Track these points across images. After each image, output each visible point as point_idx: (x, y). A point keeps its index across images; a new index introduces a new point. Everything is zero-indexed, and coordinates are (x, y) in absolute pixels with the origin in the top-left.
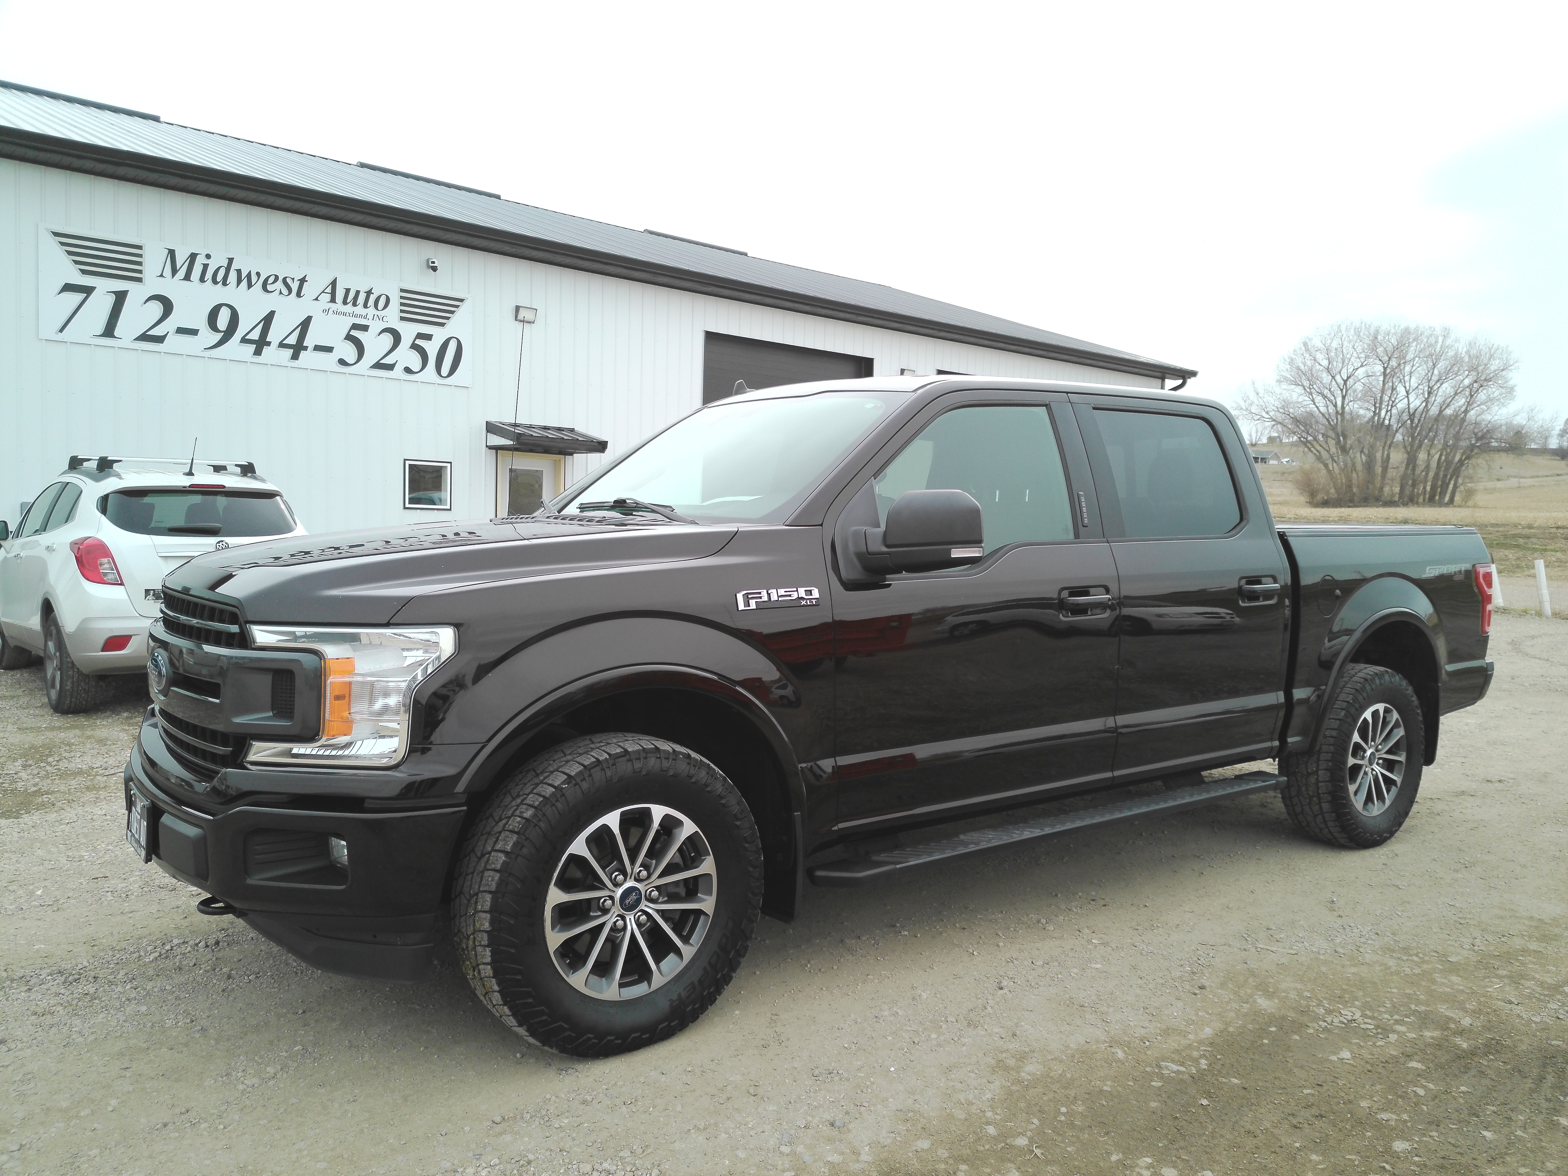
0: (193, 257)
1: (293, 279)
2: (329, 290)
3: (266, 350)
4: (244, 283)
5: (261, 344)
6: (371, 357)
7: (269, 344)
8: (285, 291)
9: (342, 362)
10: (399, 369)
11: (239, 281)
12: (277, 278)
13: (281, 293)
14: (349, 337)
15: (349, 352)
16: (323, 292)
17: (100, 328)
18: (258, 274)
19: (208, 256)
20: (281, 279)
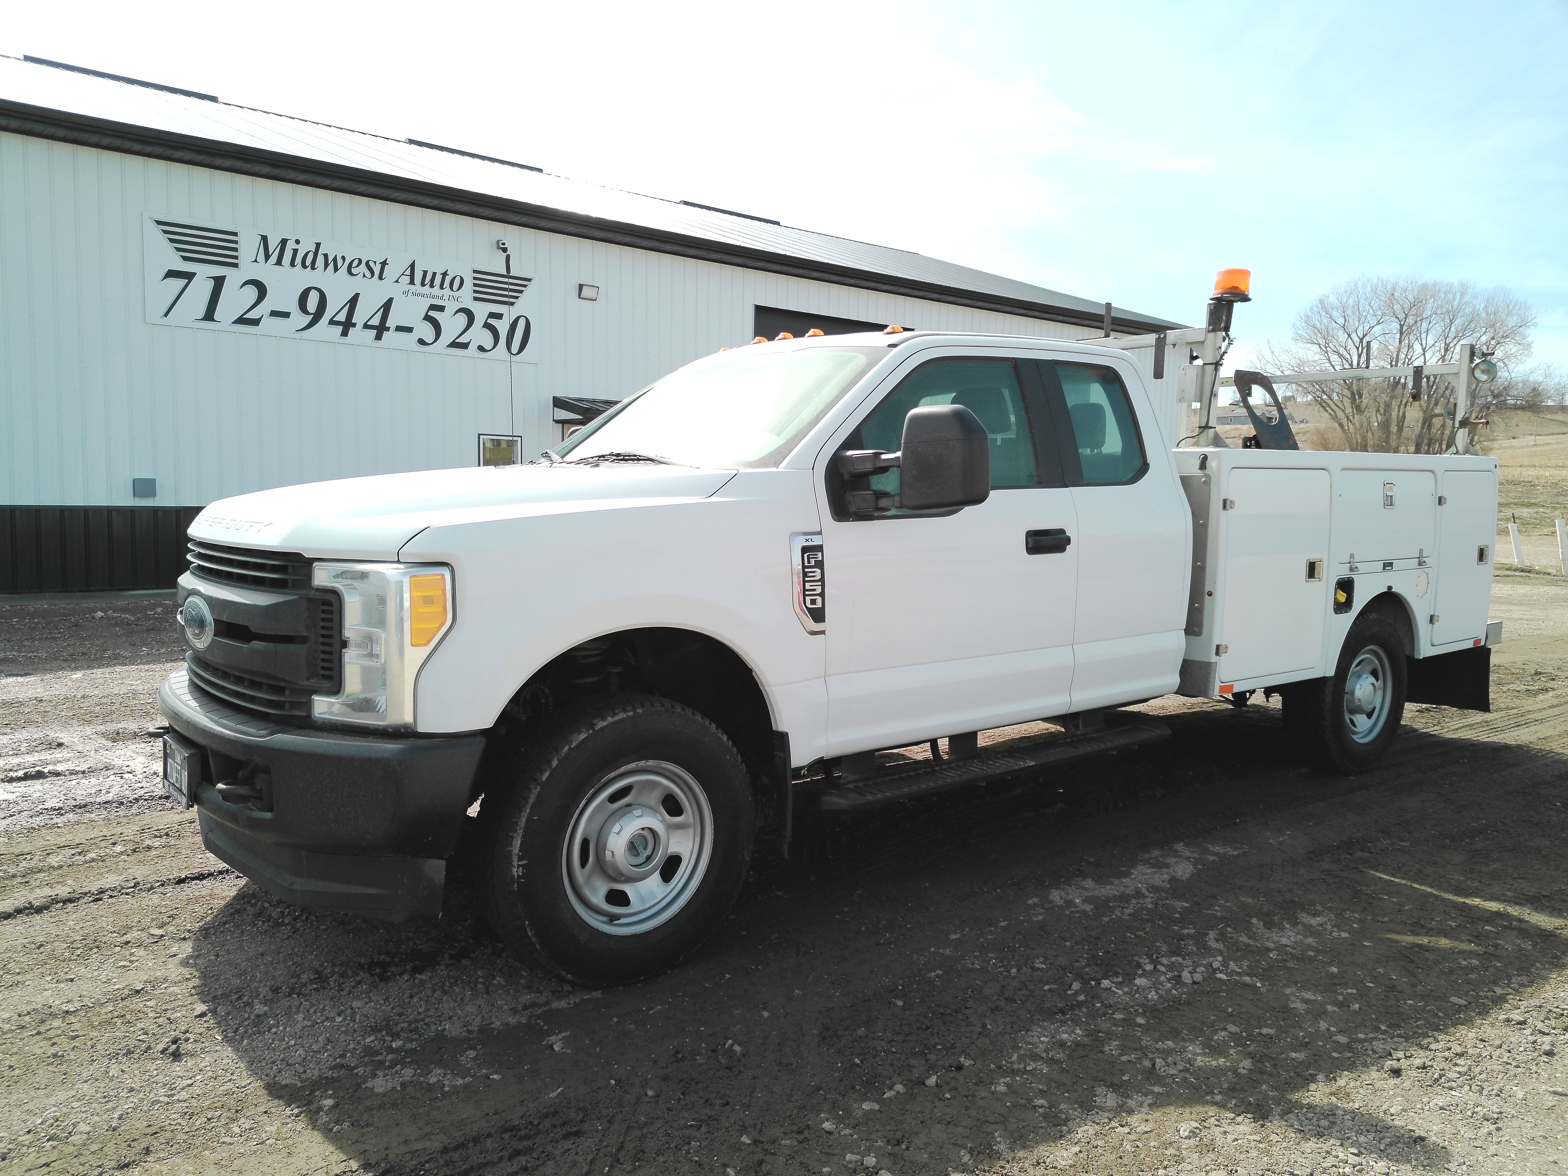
0: (284, 242)
1: (375, 262)
2: (408, 272)
3: (352, 331)
4: (331, 267)
5: (347, 326)
6: (447, 336)
7: (354, 325)
8: (368, 274)
9: (421, 342)
10: (473, 347)
11: (326, 265)
12: (360, 261)
13: (364, 276)
14: (427, 318)
15: (426, 331)
16: (403, 274)
17: (201, 312)
18: (343, 258)
19: (297, 242)
20: (364, 262)
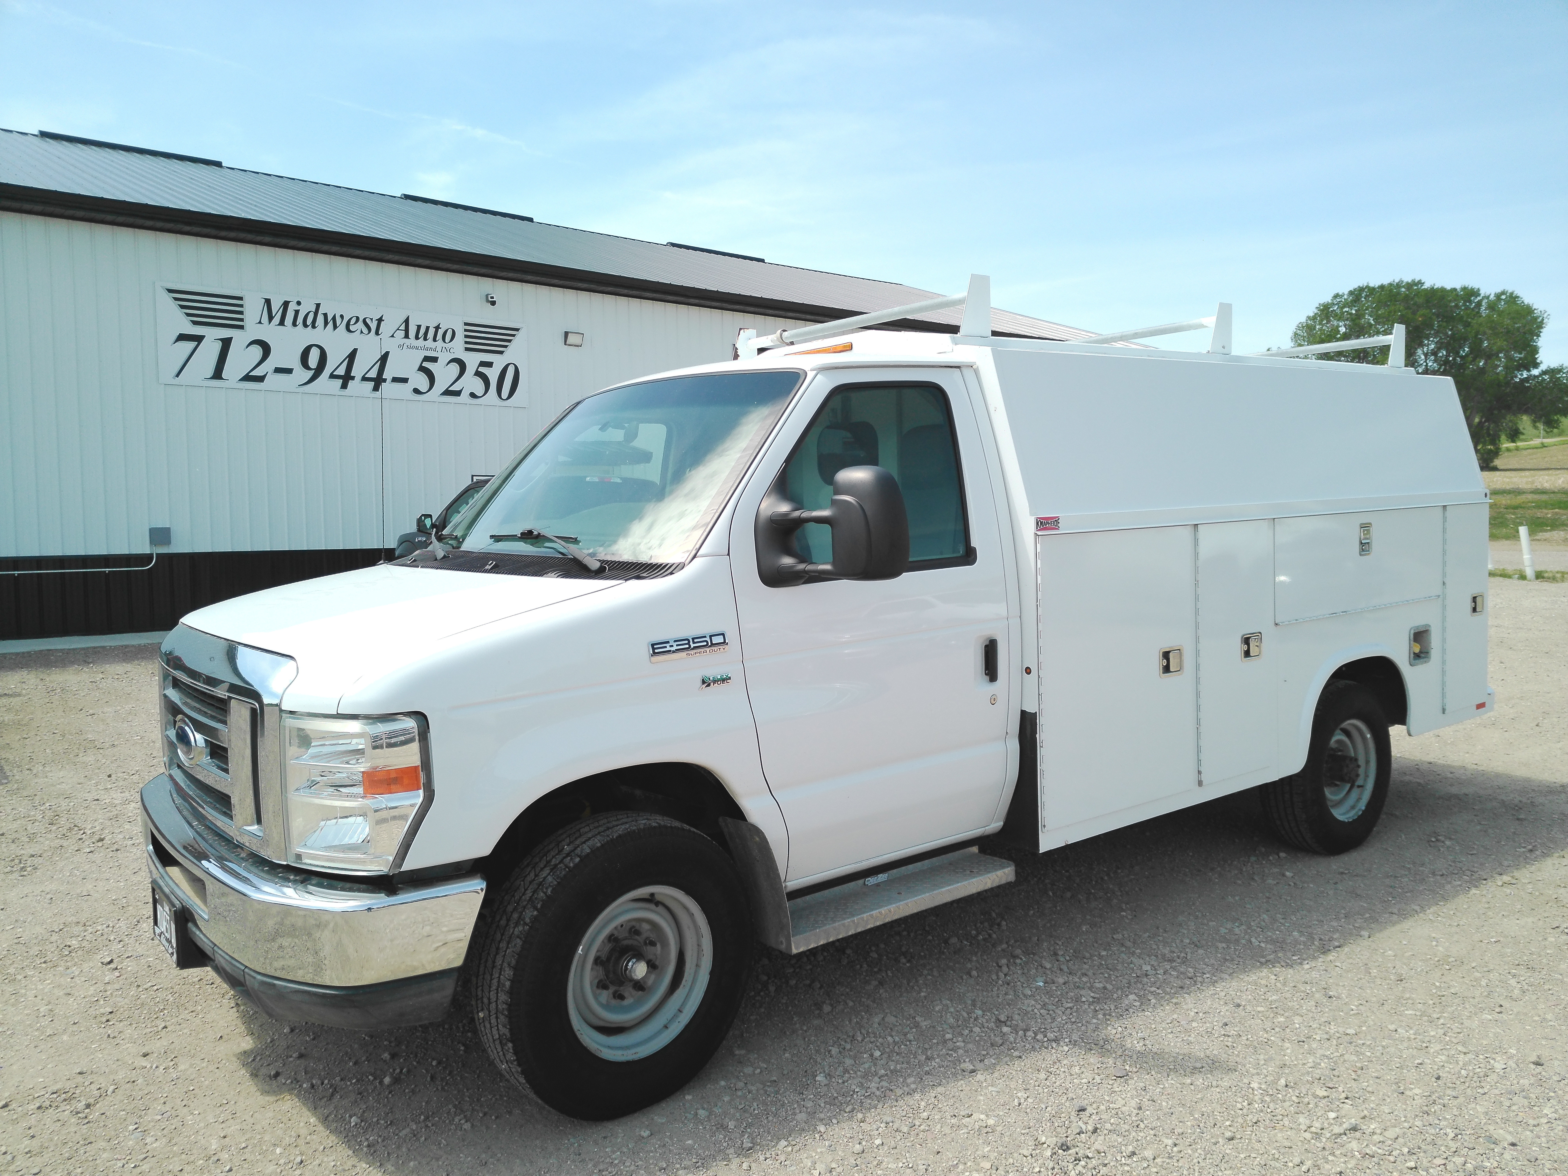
0: (286, 304)
1: (372, 319)
2: (403, 328)
3: (351, 383)
4: (331, 325)
5: (347, 379)
6: (441, 384)
7: (353, 378)
8: (365, 330)
9: (416, 391)
10: (465, 394)
11: (326, 323)
12: (358, 319)
13: (362, 332)
14: (422, 369)
15: (421, 381)
16: (398, 329)
17: (210, 372)
18: (342, 316)
19: (299, 303)
20: (361, 319)
